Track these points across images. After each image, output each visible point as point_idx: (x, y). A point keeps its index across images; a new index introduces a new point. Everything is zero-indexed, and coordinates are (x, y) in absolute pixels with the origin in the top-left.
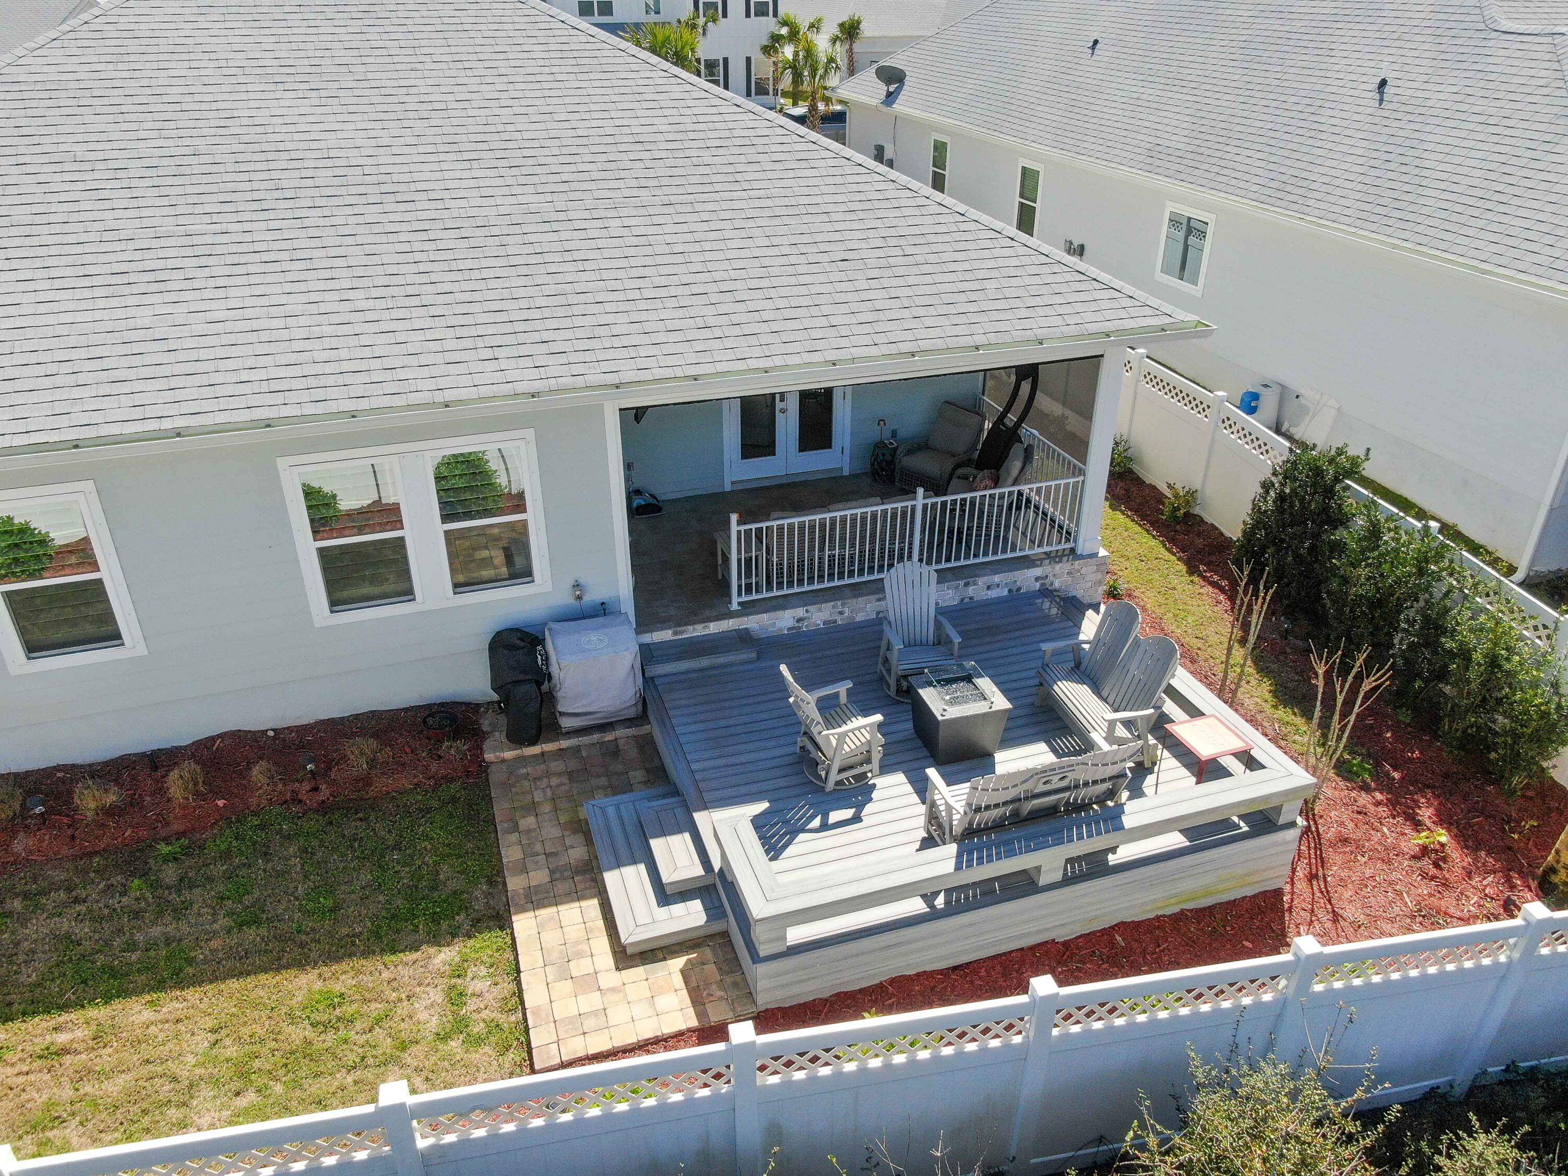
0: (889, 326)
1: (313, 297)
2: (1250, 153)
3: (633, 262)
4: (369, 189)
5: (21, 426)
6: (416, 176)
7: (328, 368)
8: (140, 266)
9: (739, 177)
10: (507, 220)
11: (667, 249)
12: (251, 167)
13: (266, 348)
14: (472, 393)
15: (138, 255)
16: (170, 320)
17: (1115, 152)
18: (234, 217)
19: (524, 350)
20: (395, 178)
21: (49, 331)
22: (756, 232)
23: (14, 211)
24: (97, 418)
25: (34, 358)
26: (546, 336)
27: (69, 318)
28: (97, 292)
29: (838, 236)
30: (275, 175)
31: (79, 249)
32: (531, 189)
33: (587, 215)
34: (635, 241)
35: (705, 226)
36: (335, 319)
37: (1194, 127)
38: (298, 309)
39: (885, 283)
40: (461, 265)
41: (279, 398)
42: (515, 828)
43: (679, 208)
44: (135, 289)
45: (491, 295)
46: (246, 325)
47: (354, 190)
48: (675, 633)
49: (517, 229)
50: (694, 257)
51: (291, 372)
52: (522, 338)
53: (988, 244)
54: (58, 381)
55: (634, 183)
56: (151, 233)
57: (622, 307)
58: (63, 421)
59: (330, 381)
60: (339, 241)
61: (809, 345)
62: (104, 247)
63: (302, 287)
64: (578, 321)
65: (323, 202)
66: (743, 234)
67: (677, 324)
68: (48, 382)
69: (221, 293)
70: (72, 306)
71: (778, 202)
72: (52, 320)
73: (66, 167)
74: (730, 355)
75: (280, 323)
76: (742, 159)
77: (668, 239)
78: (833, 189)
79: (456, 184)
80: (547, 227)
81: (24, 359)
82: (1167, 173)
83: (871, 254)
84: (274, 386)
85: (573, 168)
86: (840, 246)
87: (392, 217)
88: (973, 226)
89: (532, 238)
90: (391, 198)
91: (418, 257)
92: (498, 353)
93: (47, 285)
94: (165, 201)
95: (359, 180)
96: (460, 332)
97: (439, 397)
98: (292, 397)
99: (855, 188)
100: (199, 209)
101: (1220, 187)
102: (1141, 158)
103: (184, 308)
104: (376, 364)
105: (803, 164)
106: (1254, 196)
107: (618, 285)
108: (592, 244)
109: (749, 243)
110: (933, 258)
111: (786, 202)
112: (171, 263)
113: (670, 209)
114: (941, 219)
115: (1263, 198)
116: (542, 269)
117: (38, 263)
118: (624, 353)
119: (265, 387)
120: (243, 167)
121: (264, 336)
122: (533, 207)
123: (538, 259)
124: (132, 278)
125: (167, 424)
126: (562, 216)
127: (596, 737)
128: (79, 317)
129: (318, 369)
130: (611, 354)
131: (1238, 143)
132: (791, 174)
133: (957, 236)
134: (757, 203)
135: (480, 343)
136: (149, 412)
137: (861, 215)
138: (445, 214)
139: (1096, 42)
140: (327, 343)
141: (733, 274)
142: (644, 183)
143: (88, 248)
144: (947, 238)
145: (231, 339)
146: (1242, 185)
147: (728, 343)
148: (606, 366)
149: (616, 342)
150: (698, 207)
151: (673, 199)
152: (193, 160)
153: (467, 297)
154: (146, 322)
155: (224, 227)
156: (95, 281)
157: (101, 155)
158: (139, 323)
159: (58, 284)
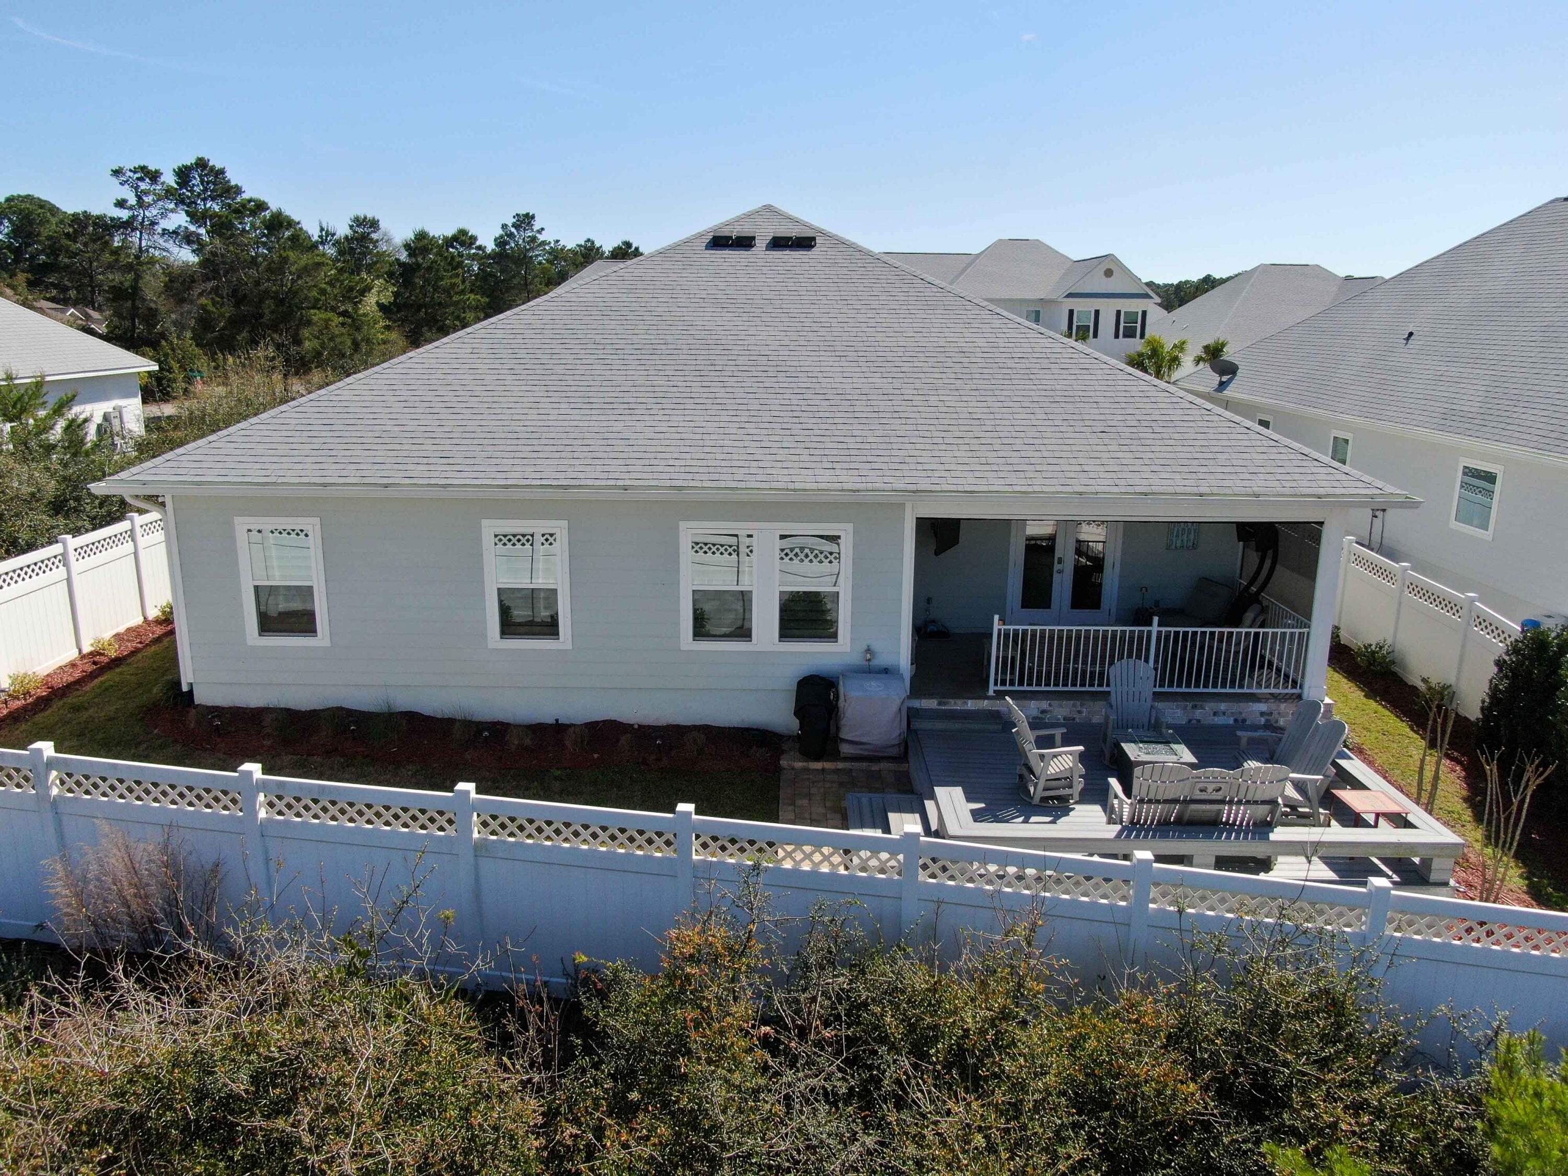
0: (1130, 475)
1: (722, 425)
2: (1535, 412)
3: (942, 421)
4: (770, 369)
5: (538, 475)
6: (802, 363)
7: (724, 463)
8: (621, 400)
9: (1032, 377)
10: (858, 391)
11: (968, 416)
12: (698, 352)
13: (687, 449)
14: (815, 486)
15: (622, 394)
16: (633, 429)
17: (1413, 417)
18: (682, 379)
19: (852, 466)
20: (788, 363)
21: (562, 429)
22: (1037, 411)
23: (556, 367)
24: (581, 475)
25: (552, 442)
26: (870, 459)
27: (575, 423)
28: (594, 412)
29: (1102, 417)
30: (711, 357)
31: (588, 389)
32: (879, 375)
33: (915, 392)
34: (945, 409)
35: (1000, 404)
36: (733, 437)
37: (1489, 394)
38: (710, 430)
39: (1133, 448)
40: (821, 415)
41: (690, 476)
42: (793, 804)
43: (983, 393)
44: (616, 412)
45: (838, 433)
46: (679, 436)
47: (760, 368)
48: (940, 704)
49: (864, 397)
50: (987, 422)
51: (700, 463)
52: (853, 458)
53: (1227, 430)
54: (563, 455)
55: (953, 376)
56: (631, 383)
57: (928, 447)
58: (562, 475)
59: (724, 470)
60: (745, 395)
61: (1062, 481)
62: (602, 389)
63: (717, 419)
64: (894, 453)
65: (739, 374)
66: (1028, 411)
67: (966, 460)
68: (557, 455)
69: (667, 418)
70: (578, 418)
71: (1059, 393)
72: (566, 423)
73: (589, 346)
74: (1002, 482)
75: (699, 437)
76: (1038, 366)
77: (970, 410)
78: (1106, 388)
79: (828, 369)
80: (886, 397)
81: (547, 442)
82: (1459, 431)
83: (1126, 429)
84: (688, 469)
85: (911, 364)
86: (1102, 423)
87: (782, 385)
88: (1216, 418)
89: (873, 403)
90: (783, 374)
91: (794, 408)
92: (835, 465)
93: (566, 406)
94: (643, 368)
95: (764, 363)
96: (812, 451)
97: (791, 486)
98: (697, 477)
99: (1123, 388)
100: (662, 373)
101: (1504, 439)
102: (1436, 420)
103: (643, 424)
104: (755, 464)
105: (1084, 372)
106: (1532, 444)
107: (928, 434)
108: (915, 409)
109: (1032, 416)
110: (1176, 436)
111: (1066, 393)
112: (639, 400)
113: (977, 393)
114: (1189, 412)
115: (1541, 446)
116: (877, 421)
117: (564, 394)
118: (924, 474)
119: (683, 469)
120: (693, 352)
121: (688, 443)
122: (877, 386)
123: (875, 415)
124: (615, 406)
125: (620, 483)
126: (898, 392)
127: (864, 765)
128: (581, 424)
129: (717, 463)
130: (915, 473)
131: (1526, 405)
132: (1073, 377)
133: (1200, 424)
134: (1044, 393)
135: (825, 459)
136: (611, 475)
137: (1124, 405)
138: (818, 385)
139: (1411, 334)
140: (726, 450)
141: (1014, 434)
142: (960, 376)
143: (592, 389)
144: (1191, 424)
145: (668, 442)
146: (1525, 436)
147: (1001, 475)
148: (908, 480)
149: (920, 467)
150: (997, 393)
151: (979, 387)
152: (663, 347)
153: (822, 432)
154: (619, 429)
155: (675, 383)
156: (594, 406)
157: (609, 341)
158: (614, 429)
159: (573, 406)
